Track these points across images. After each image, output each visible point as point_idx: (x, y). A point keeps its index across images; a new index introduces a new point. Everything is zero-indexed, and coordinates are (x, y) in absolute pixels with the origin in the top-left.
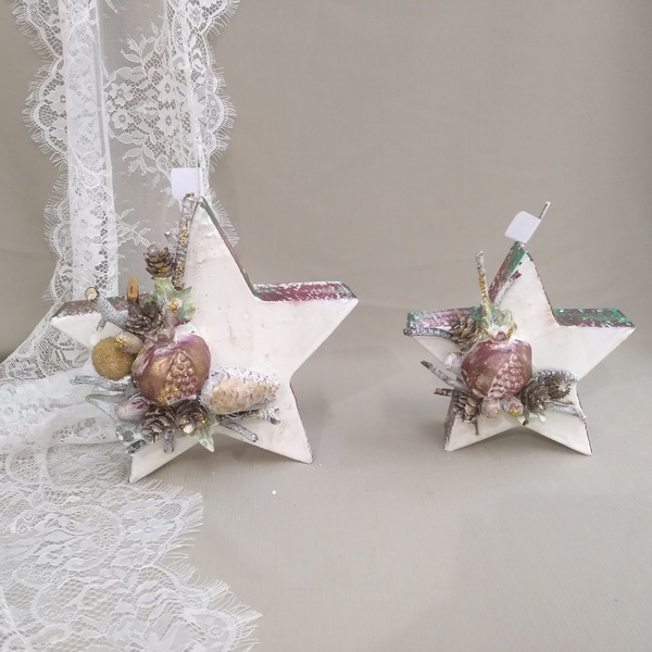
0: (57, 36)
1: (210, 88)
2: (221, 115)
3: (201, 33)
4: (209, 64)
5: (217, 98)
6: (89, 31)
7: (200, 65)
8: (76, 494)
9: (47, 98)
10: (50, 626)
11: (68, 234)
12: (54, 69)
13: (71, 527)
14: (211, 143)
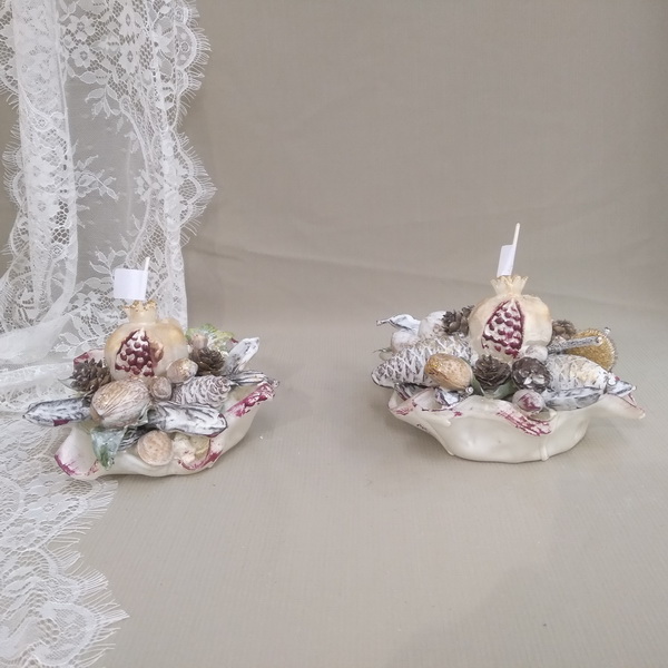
1: (179, 20)
2: (194, 49)
5: (189, 30)
14: (182, 81)
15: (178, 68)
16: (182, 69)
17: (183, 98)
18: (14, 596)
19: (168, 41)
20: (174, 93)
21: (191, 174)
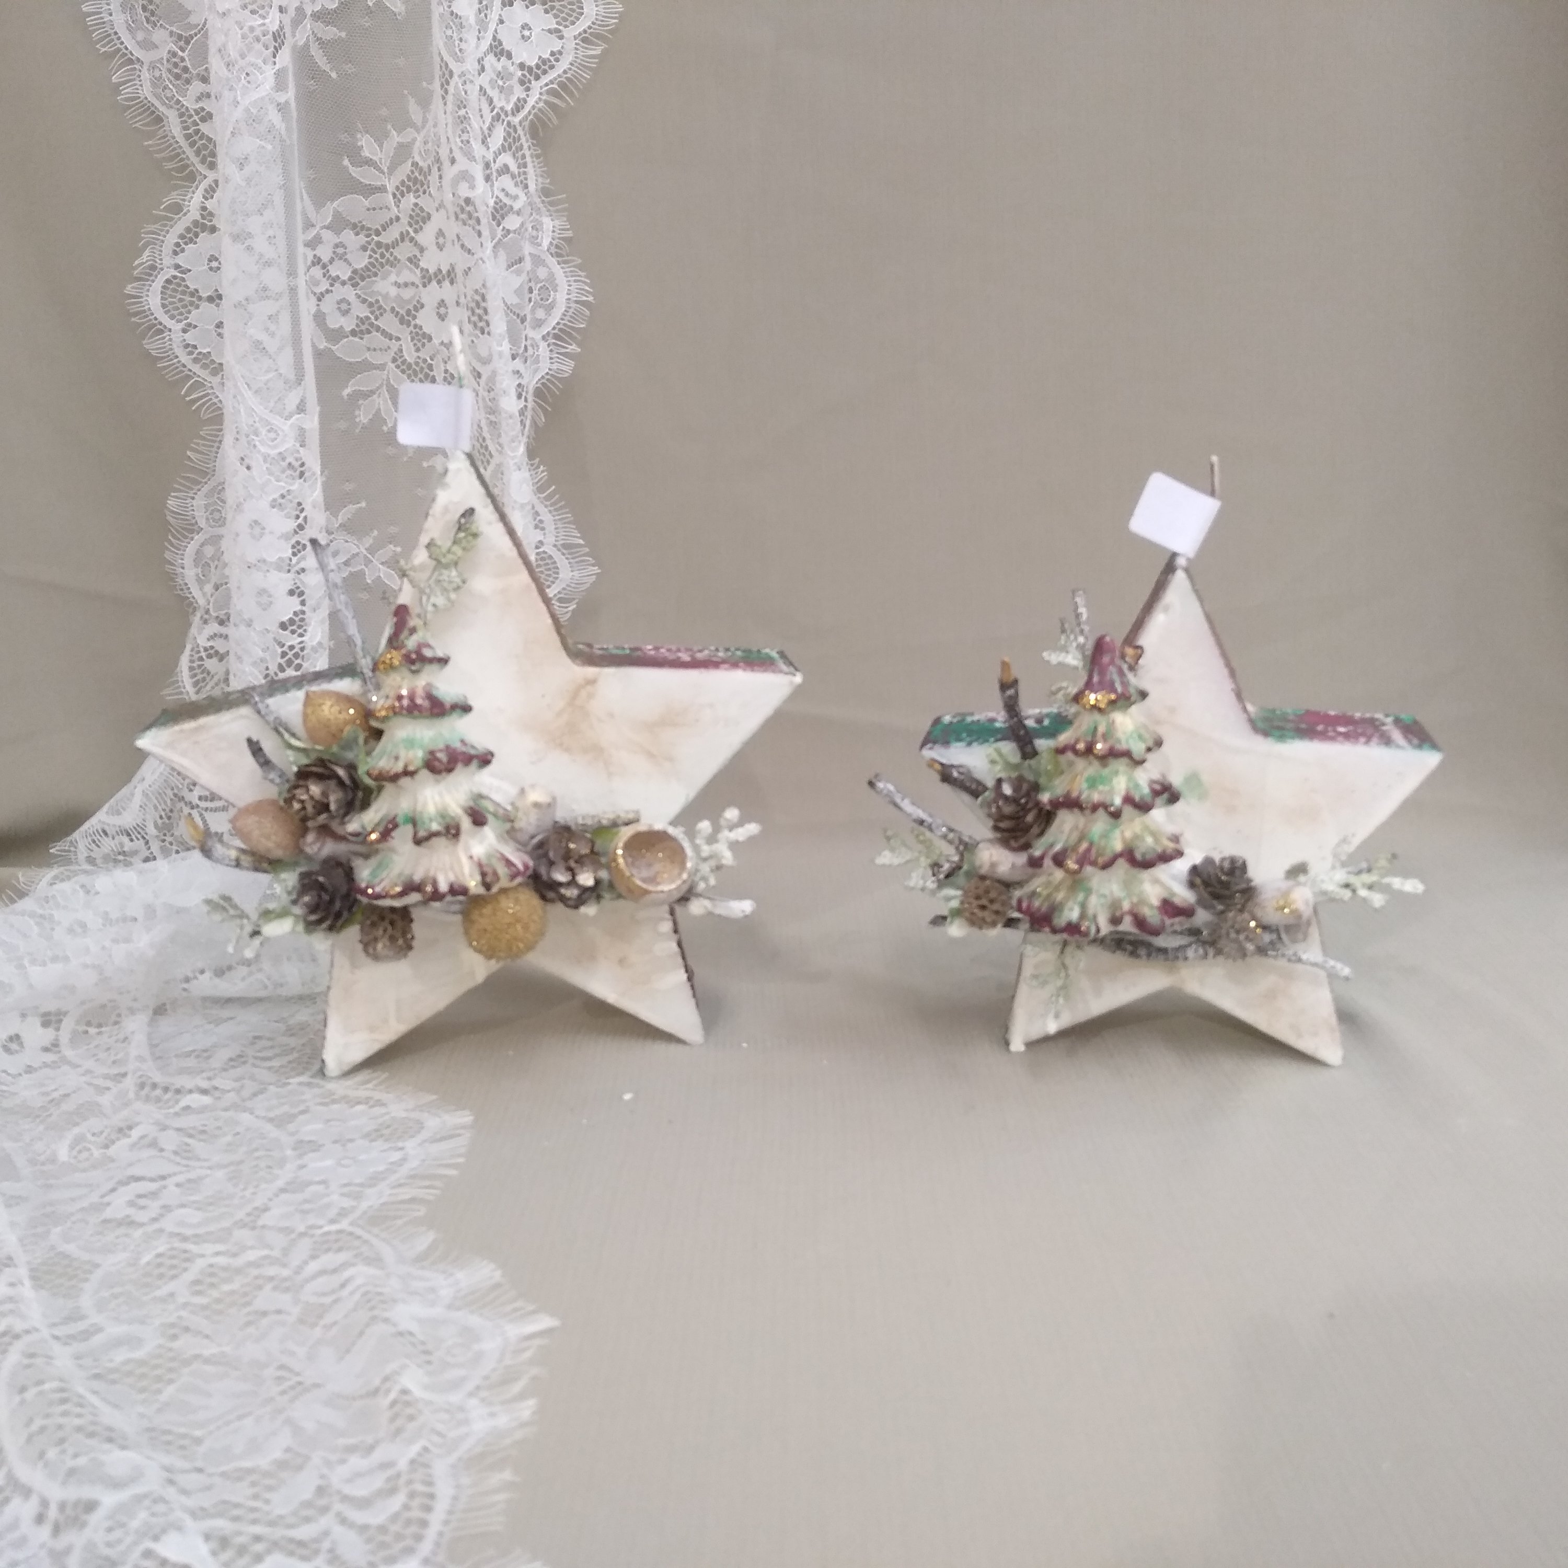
0: (204, 128)
1: (535, 242)
2: (561, 298)
3: (516, 120)
4: (532, 187)
5: (552, 261)
6: (274, 117)
7: (513, 190)
8: (204, 1092)
9: (180, 260)
10: (115, 1330)
11: (218, 556)
12: (197, 199)
13: (183, 1152)
14: (537, 361)
15: (531, 333)
16: (537, 335)
17: (538, 393)
18: (327, 1300)
19: (518, 281)
20: (523, 382)
21: (550, 539)
